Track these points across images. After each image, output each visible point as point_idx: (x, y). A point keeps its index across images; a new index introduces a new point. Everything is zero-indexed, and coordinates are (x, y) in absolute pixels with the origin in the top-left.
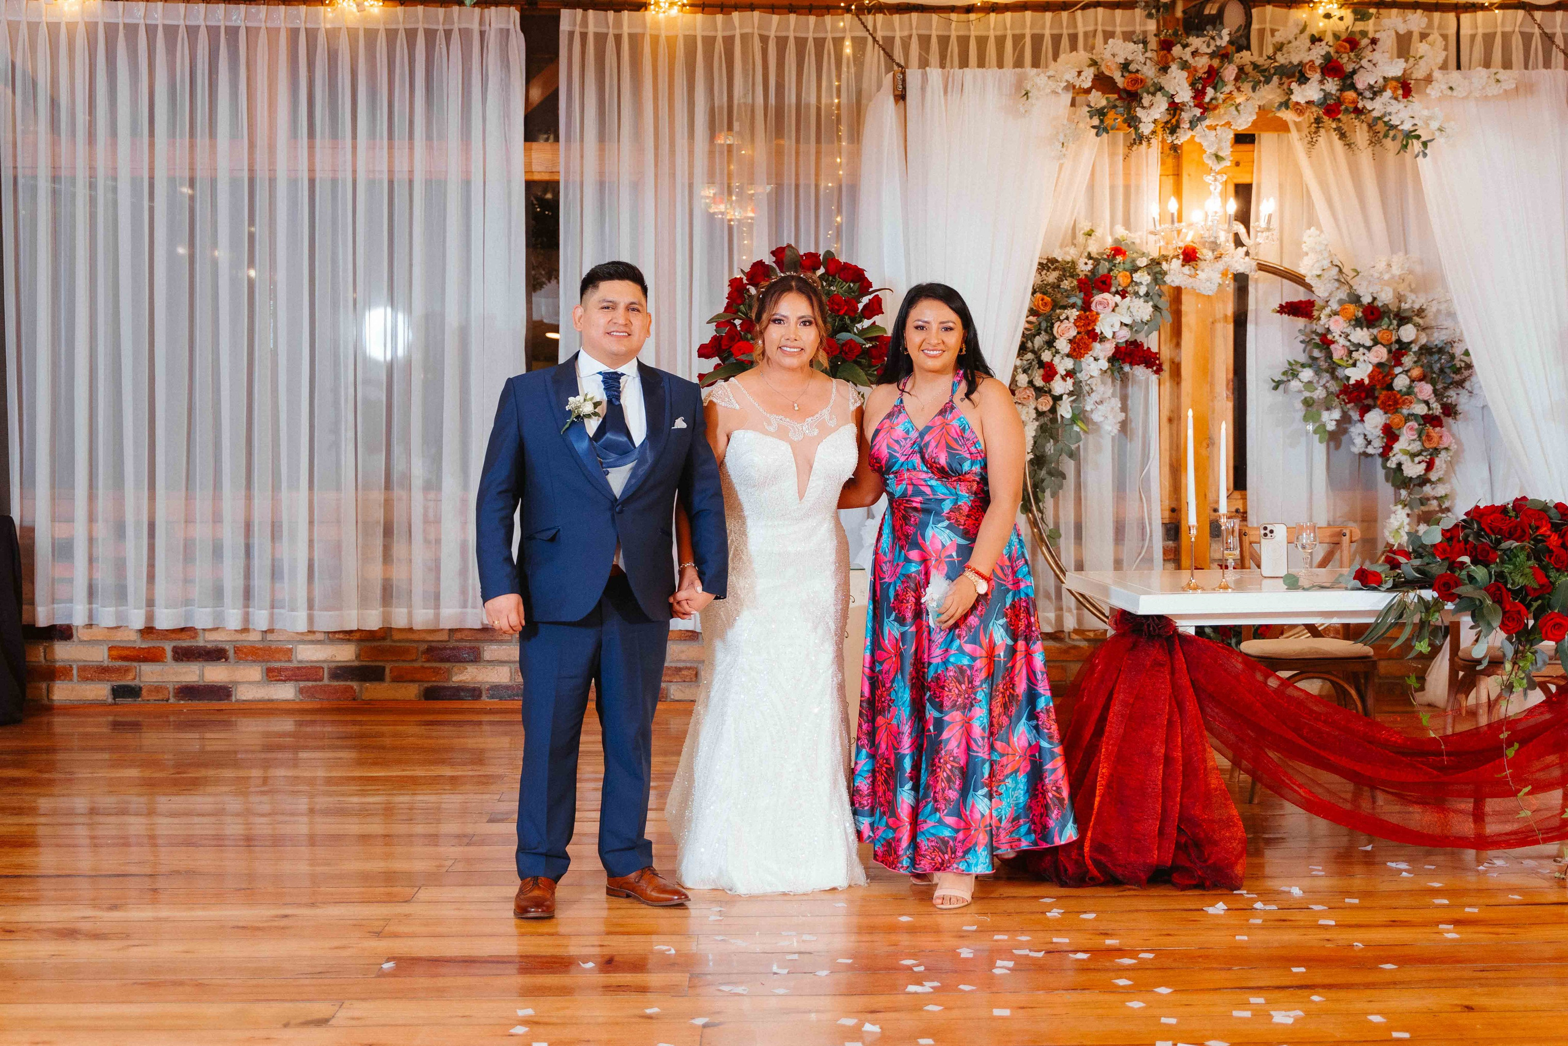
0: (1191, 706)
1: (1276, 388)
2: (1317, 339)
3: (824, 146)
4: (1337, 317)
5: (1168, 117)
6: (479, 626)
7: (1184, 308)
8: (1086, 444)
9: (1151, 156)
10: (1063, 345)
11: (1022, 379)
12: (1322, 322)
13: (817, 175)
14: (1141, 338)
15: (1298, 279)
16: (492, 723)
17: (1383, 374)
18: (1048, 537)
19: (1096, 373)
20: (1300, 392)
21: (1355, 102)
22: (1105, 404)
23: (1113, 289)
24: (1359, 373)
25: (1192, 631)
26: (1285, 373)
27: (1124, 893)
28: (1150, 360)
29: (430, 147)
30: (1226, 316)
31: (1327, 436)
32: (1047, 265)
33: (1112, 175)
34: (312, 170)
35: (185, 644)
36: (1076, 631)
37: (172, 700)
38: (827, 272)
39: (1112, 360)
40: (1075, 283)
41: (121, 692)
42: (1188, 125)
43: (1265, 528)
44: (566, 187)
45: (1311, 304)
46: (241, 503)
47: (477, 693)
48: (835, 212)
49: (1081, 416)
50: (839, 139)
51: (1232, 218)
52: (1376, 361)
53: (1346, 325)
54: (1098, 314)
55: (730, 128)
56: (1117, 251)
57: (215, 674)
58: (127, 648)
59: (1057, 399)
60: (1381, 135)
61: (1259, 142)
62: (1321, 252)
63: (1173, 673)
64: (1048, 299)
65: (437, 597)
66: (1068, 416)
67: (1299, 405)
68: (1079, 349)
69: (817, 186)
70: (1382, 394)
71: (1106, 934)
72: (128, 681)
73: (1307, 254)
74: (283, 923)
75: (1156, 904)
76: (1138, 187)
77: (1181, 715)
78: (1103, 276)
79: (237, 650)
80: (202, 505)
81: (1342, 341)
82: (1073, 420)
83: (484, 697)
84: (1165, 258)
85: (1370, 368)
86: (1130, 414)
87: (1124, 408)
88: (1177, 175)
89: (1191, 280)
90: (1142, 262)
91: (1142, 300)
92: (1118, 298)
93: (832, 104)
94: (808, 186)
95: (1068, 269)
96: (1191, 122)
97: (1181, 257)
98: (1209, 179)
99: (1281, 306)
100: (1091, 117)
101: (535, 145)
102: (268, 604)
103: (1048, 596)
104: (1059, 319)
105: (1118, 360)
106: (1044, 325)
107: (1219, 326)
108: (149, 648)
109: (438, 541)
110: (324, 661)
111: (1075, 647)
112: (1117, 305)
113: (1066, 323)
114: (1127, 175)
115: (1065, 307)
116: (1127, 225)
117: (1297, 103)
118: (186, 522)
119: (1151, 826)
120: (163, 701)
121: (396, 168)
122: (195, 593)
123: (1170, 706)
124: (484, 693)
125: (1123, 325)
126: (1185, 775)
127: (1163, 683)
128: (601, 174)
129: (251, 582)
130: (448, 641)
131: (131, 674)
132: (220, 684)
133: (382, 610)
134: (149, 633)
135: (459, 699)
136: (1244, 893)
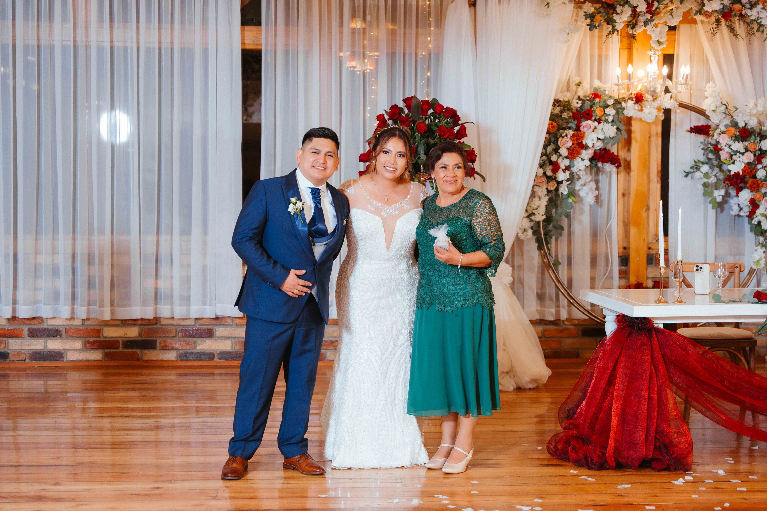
0: (662, 369)
1: (686, 176)
2: (712, 148)
3: (420, 30)
4: (724, 135)
5: (630, 19)
6: (214, 317)
7: (633, 128)
8: (574, 210)
9: (615, 38)
10: (564, 151)
11: (541, 171)
12: (715, 138)
13: (416, 48)
14: (608, 147)
15: (701, 112)
17: (750, 168)
18: (553, 264)
19: (583, 168)
20: (701, 178)
21: (741, 11)
22: (587, 186)
23: (593, 118)
24: (737, 168)
25: (662, 326)
26: (692, 168)
27: (625, 473)
28: (614, 160)
29: (182, 28)
30: (657, 133)
31: (717, 205)
32: (557, 103)
33: (592, 49)
34: (112, 41)
35: (35, 327)
36: (567, 320)
37: (28, 361)
38: (435, 112)
39: (591, 160)
40: (571, 114)
42: (643, 24)
43: (697, 266)
44: (266, 54)
45: (708, 127)
46: (70, 242)
48: (426, 69)
49: (573, 193)
50: (430, 26)
51: (665, 77)
52: (747, 161)
53: (729, 140)
54: (584, 133)
55: (364, 19)
56: (596, 95)
57: (54, 345)
59: (560, 183)
60: (755, 30)
61: (679, 30)
62: (716, 97)
63: (652, 350)
64: (555, 124)
65: (189, 298)
66: (566, 193)
67: (701, 187)
68: (573, 153)
69: (416, 54)
70: (750, 181)
71: (621, 496)
72: (1, 348)
73: (707, 98)
74: (158, 491)
75: (645, 479)
76: (607, 56)
77: (656, 374)
78: (587, 110)
79: (67, 331)
80: (45, 243)
81: (727, 149)
82: (568, 196)
84: (624, 100)
85: (743, 165)
86: (600, 191)
87: (597, 189)
88: (630, 48)
89: (639, 113)
90: (611, 102)
91: (610, 124)
92: (596, 123)
93: (426, 5)
94: (410, 54)
95: (565, 106)
96: (644, 22)
97: (634, 100)
98: (651, 53)
99: (691, 128)
100: (586, 19)
101: (247, 28)
102: (86, 304)
103: (551, 299)
104: (561, 136)
105: (595, 160)
106: (553, 139)
107: (653, 139)
108: (14, 329)
109: (189, 266)
110: (120, 337)
111: (567, 329)
112: (595, 128)
113: (565, 138)
114: (600, 49)
115: (564, 129)
116: (600, 78)
117: (707, 11)
118: (36, 254)
119: (641, 435)
120: (22, 360)
121: (163, 41)
122: (41, 296)
123: (651, 368)
124: (216, 356)
125: (599, 139)
126: (659, 407)
127: (646, 356)
128: (287, 45)
129: (76, 290)
130: (194, 325)
131: (2, 345)
132: (56, 351)
133: (154, 306)
134: (13, 320)
135: (201, 360)
136: (692, 472)
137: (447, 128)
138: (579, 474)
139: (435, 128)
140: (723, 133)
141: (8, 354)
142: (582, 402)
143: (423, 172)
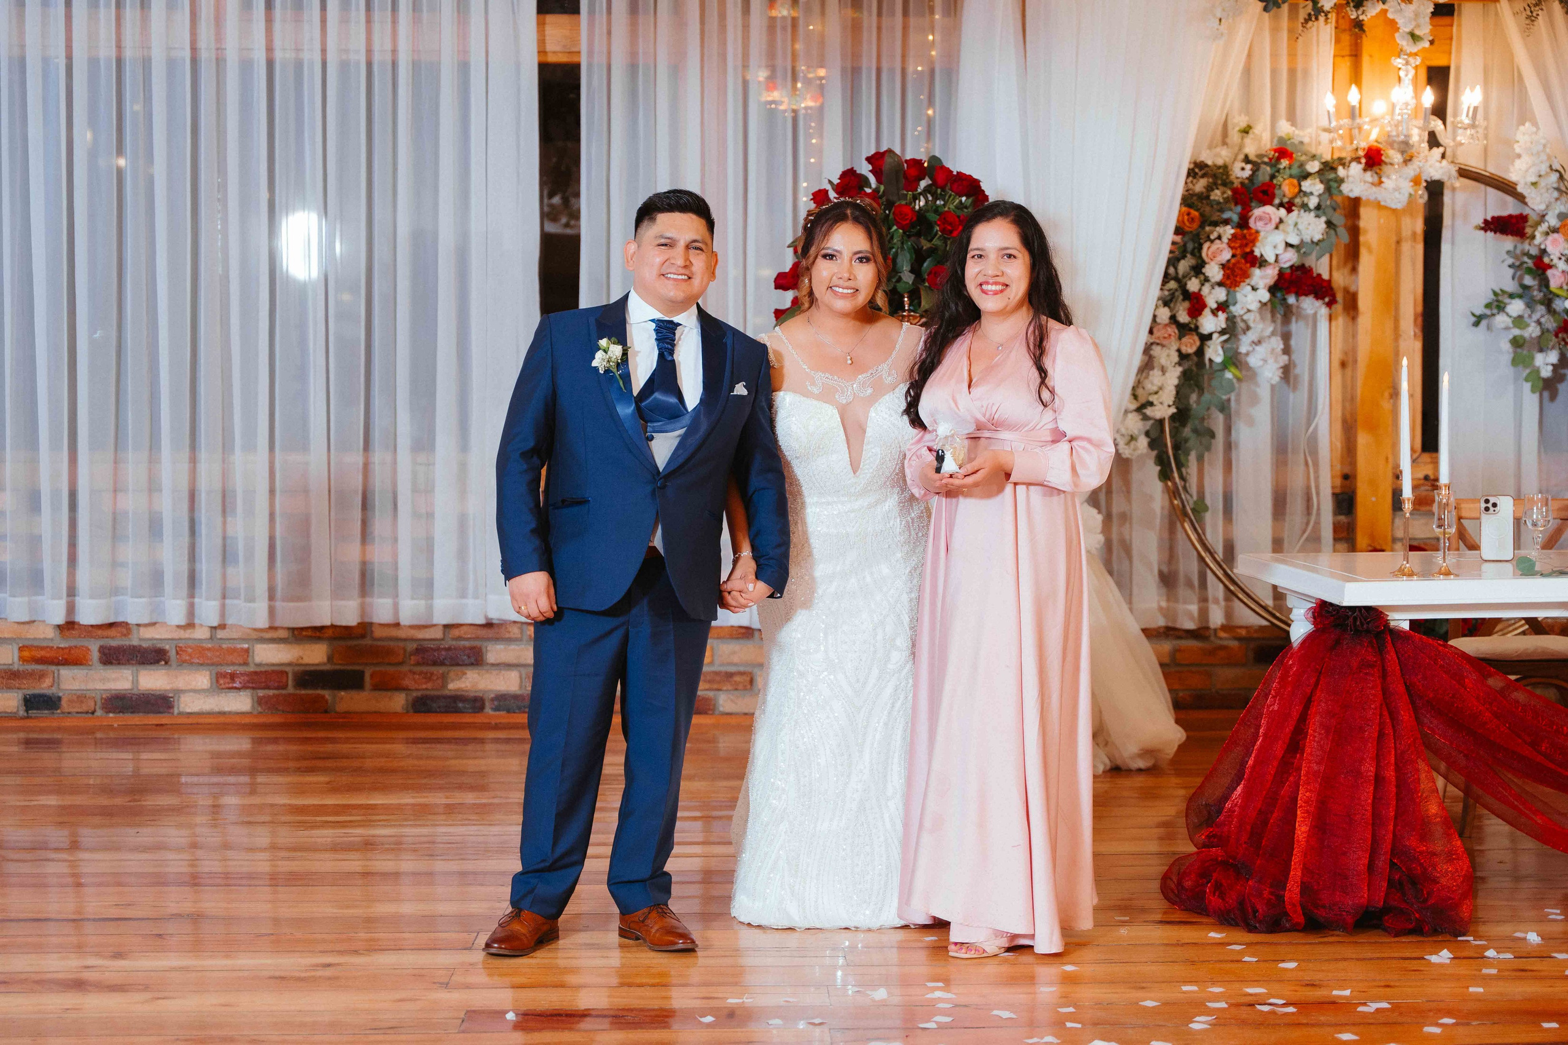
0: (1405, 715)
1: (1476, 324)
2: (1530, 263)
3: (913, 21)
4: (1556, 235)
6: (482, 621)
7: (1362, 224)
8: (1239, 395)
9: (1324, 33)
10: (1214, 272)
11: (1164, 314)
12: (1537, 241)
13: (904, 57)
14: (1310, 262)
15: (1507, 188)
16: (497, 740)
18: (1193, 510)
19: (1254, 306)
20: (1507, 328)
22: (1264, 345)
23: (1277, 201)
25: (1406, 626)
26: (1488, 306)
27: (1326, 940)
28: (1322, 290)
29: (416, 20)
30: (1414, 234)
31: (1541, 384)
32: (1197, 169)
33: (1274, 56)
34: (270, 49)
35: (114, 643)
36: (1224, 628)
37: (99, 713)
38: (935, 183)
39: (1272, 290)
40: (1229, 193)
41: (33, 703)
43: (1487, 501)
44: (590, 76)
45: (1522, 219)
46: (185, 466)
47: (478, 704)
48: (926, 102)
49: (1234, 359)
50: (932, 10)
51: (1429, 112)
53: (1567, 246)
54: (1257, 232)
56: (1282, 152)
57: (152, 680)
58: (43, 648)
59: (1206, 338)
61: (1460, 15)
62: (1538, 153)
63: (1384, 675)
64: (1195, 213)
65: (430, 584)
66: (1219, 359)
67: (1506, 347)
68: (1234, 276)
69: (904, 70)
71: (1313, 985)
72: (44, 687)
73: (1519, 156)
74: (327, 973)
75: (1368, 952)
76: (1306, 72)
77: (1393, 727)
78: (1264, 184)
79: (179, 651)
80: (134, 469)
81: (1562, 265)
82: (1224, 366)
83: (488, 710)
84: (1341, 161)
86: (1294, 357)
87: (1287, 350)
88: (1356, 55)
89: (1374, 189)
91: (1312, 214)
92: (1282, 212)
94: (892, 70)
95: (1218, 175)
97: (1363, 161)
98: (1399, 62)
99: (1486, 221)
101: (550, 18)
102: (219, 595)
103: (1189, 584)
104: (1208, 239)
105: (1280, 289)
106: (1190, 246)
107: (1406, 247)
108: (70, 648)
109: (430, 515)
110: (288, 664)
111: (1225, 648)
112: (1281, 221)
113: (1217, 244)
114: (1292, 55)
115: (1215, 224)
116: (1292, 118)
118: (115, 491)
119: (1359, 859)
120: (87, 713)
121: (376, 46)
122: (126, 578)
123: (1381, 715)
124: (487, 704)
125: (1288, 245)
126: (1399, 798)
127: (1372, 688)
128: (633, 54)
129: (198, 566)
130: (443, 639)
131: (47, 680)
132: (158, 693)
133: (359, 601)
134: (68, 629)
135: (456, 712)
136: (1471, 938)
137: (958, 217)
138: (1226, 941)
139: (933, 217)
140: (1555, 230)
141: (59, 698)
142: (1235, 789)
143: (909, 311)
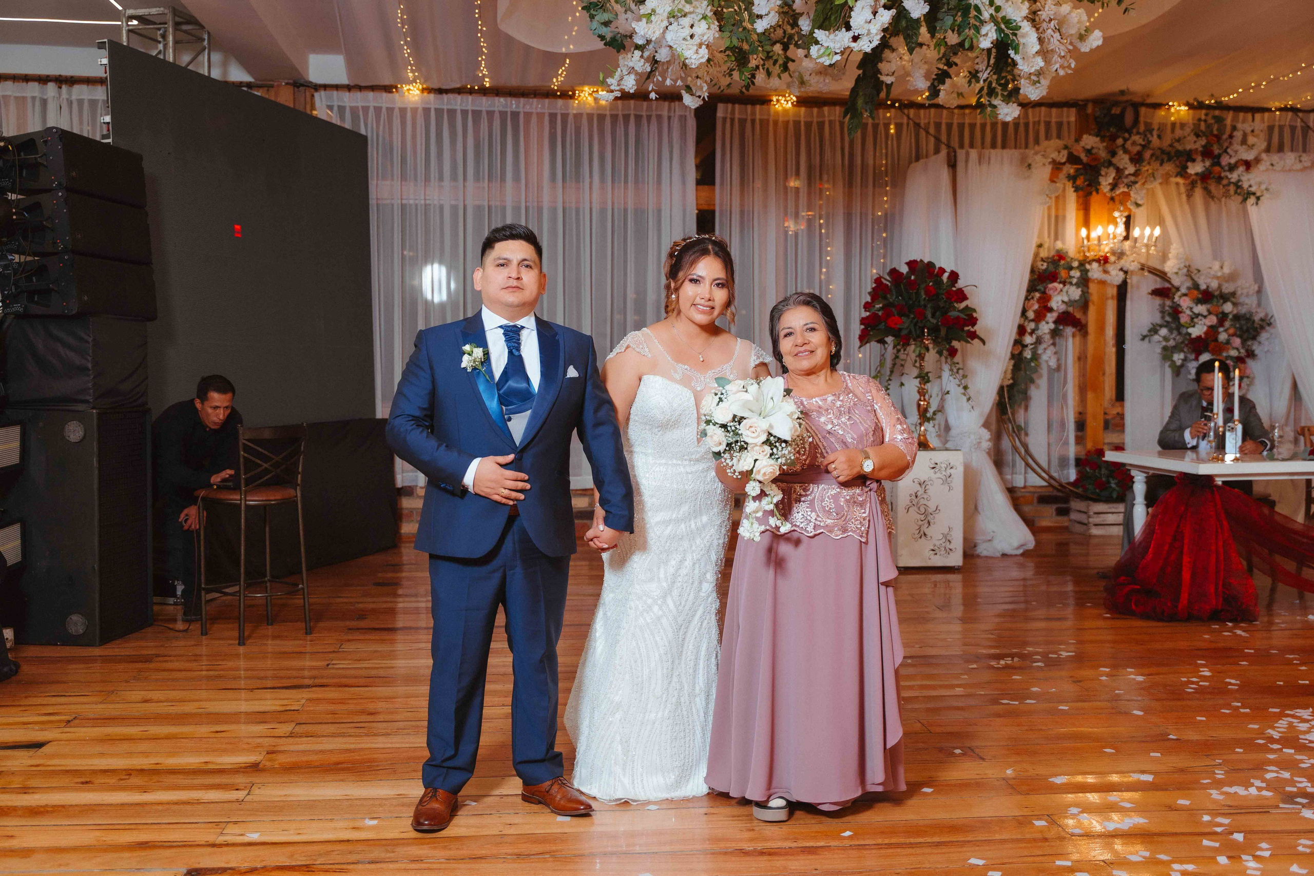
1: (1143, 340)
2: (1171, 311)
3: (877, 190)
4: (1185, 297)
10: (1030, 314)
12: (1175, 300)
14: (1072, 310)
15: (1162, 275)
17: (1212, 331)
19: (1047, 331)
20: (1159, 342)
21: (1220, 173)
22: (1049, 350)
23: (1059, 280)
24: (1197, 331)
26: (1150, 331)
28: (1074, 323)
29: (637, 188)
30: (1113, 296)
31: (1174, 370)
34: (564, 202)
39: (1055, 322)
40: (1035, 275)
44: (719, 214)
45: (1169, 290)
49: (1035, 357)
50: (886, 186)
51: (1124, 238)
52: (1209, 324)
53: (1191, 302)
54: (1050, 296)
55: (821, 178)
56: (1060, 257)
59: (1023, 346)
60: (1232, 192)
62: (1179, 259)
66: (1029, 357)
67: (1159, 351)
68: (1038, 316)
69: (873, 214)
70: (1212, 345)
73: (1170, 260)
78: (1052, 272)
81: (1188, 312)
82: (1032, 359)
84: (1087, 262)
85: (1205, 328)
88: (1087, 209)
89: (1101, 275)
91: (1075, 287)
92: (1061, 286)
93: (883, 163)
94: (867, 214)
97: (1099, 262)
98: (1119, 215)
99: (1150, 291)
100: (1068, 180)
101: (702, 188)
104: (1027, 299)
105: (1058, 323)
107: (1109, 302)
112: (1061, 290)
113: (1032, 302)
115: (1030, 291)
117: (1188, 173)
125: (1063, 302)
140: (1185, 295)
